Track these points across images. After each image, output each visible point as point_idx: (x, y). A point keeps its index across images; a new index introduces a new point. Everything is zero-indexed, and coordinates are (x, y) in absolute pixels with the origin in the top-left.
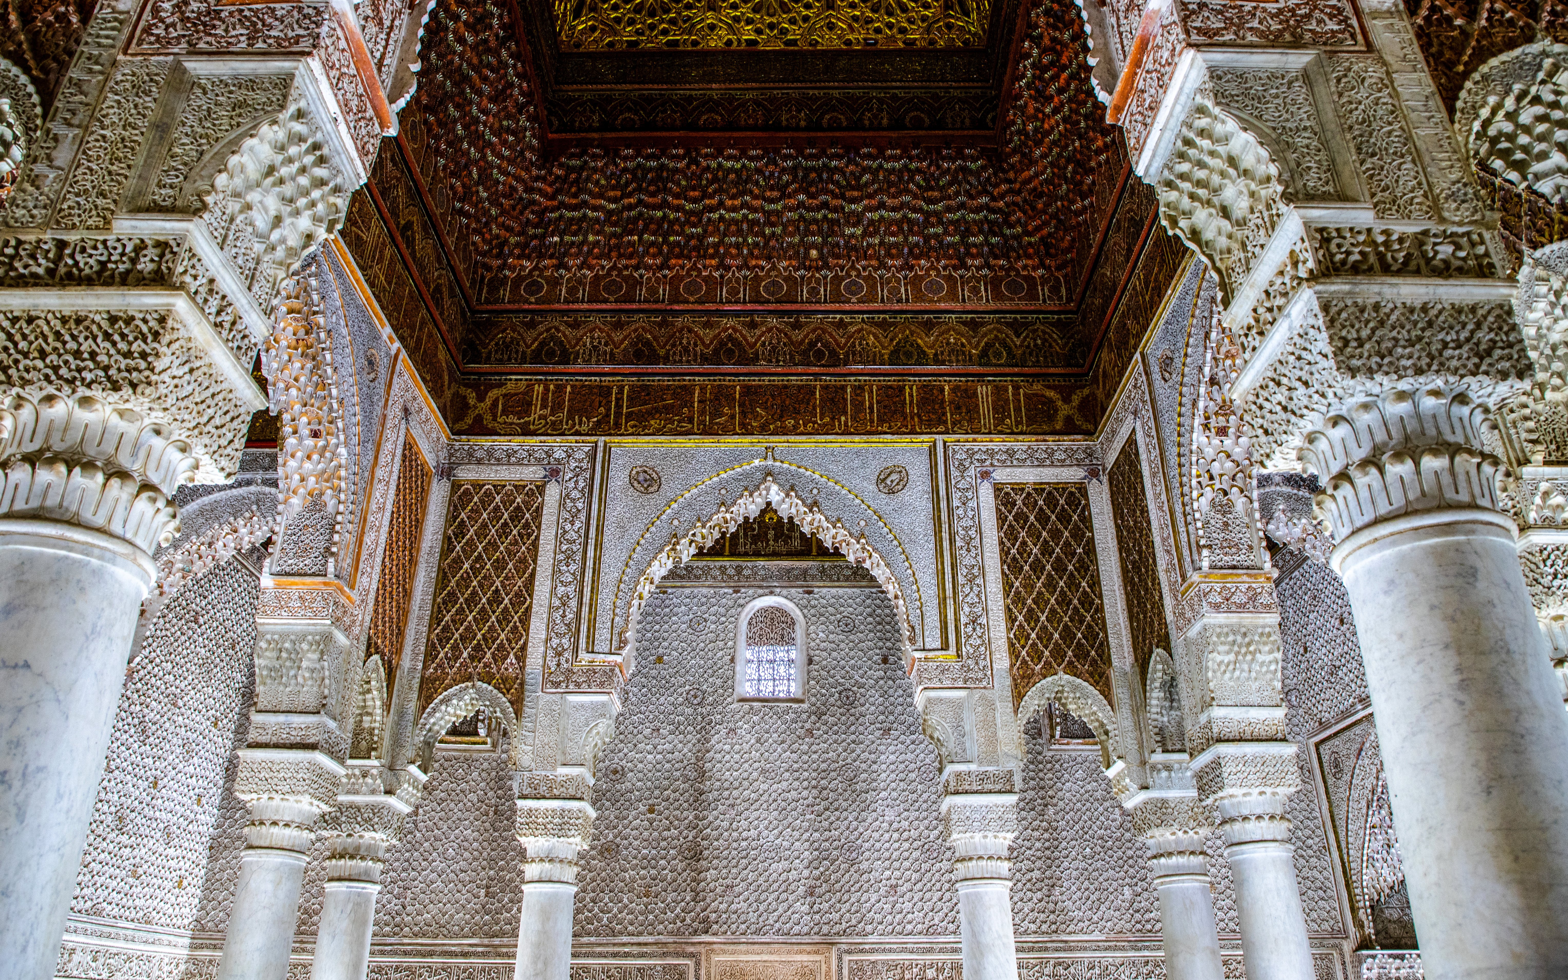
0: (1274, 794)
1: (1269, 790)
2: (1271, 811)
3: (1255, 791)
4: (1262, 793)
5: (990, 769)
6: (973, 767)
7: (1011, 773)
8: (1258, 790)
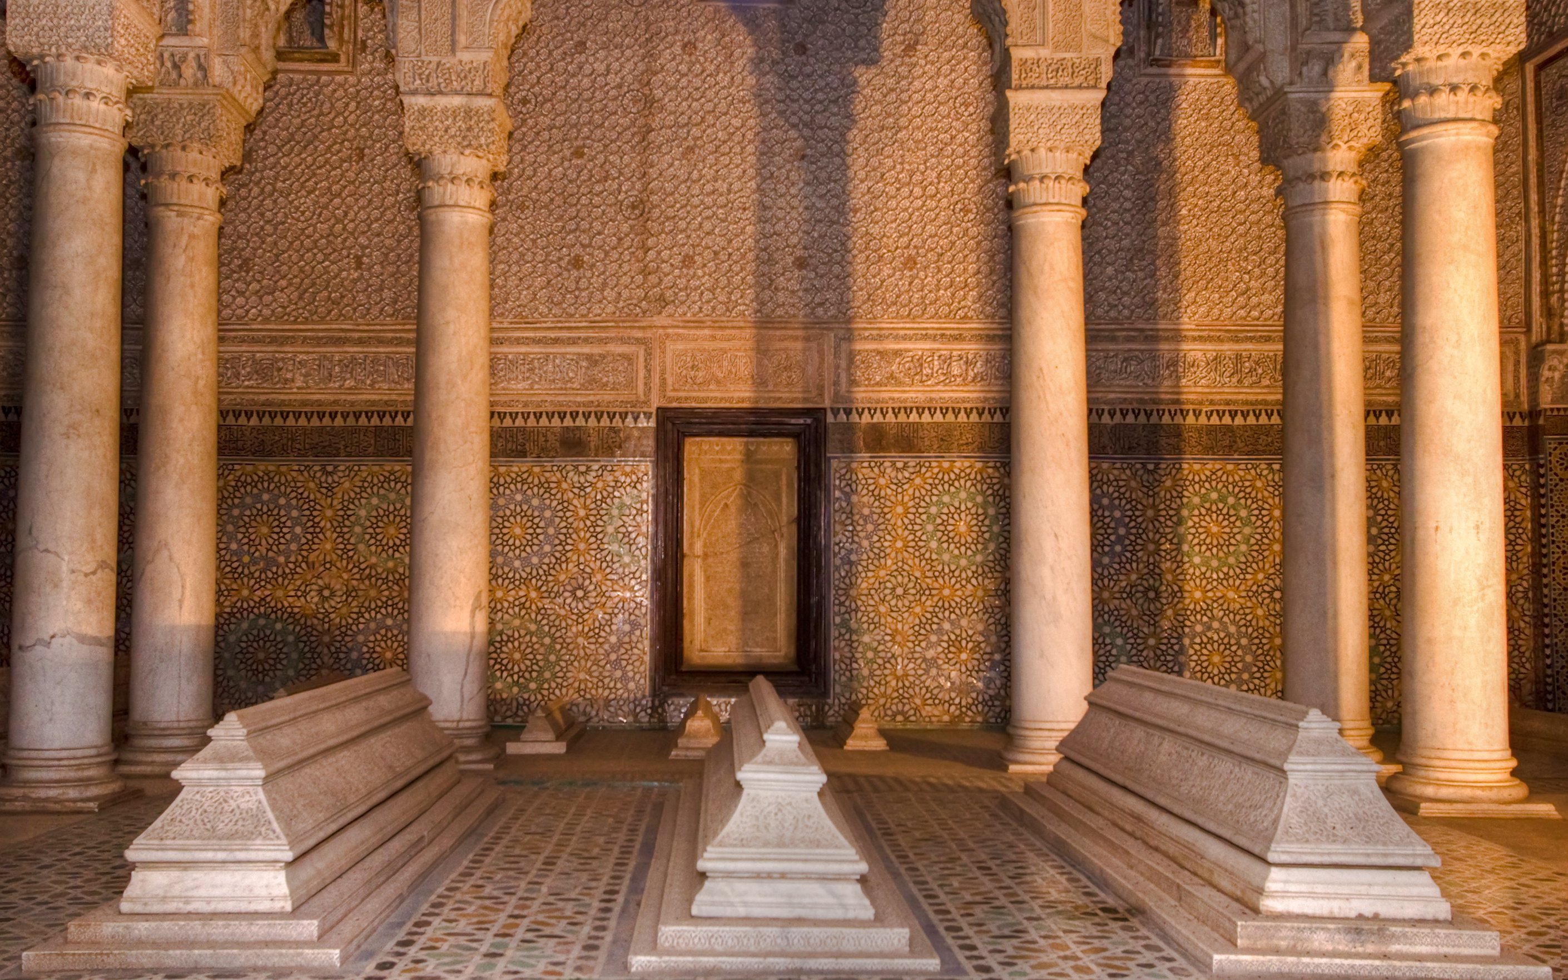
0: (1483, 56)
1: (1476, 51)
2: (1472, 79)
3: (1456, 51)
4: (1464, 55)
5: (1067, 55)
6: (1044, 53)
7: (1098, 61)
8: (1461, 50)
